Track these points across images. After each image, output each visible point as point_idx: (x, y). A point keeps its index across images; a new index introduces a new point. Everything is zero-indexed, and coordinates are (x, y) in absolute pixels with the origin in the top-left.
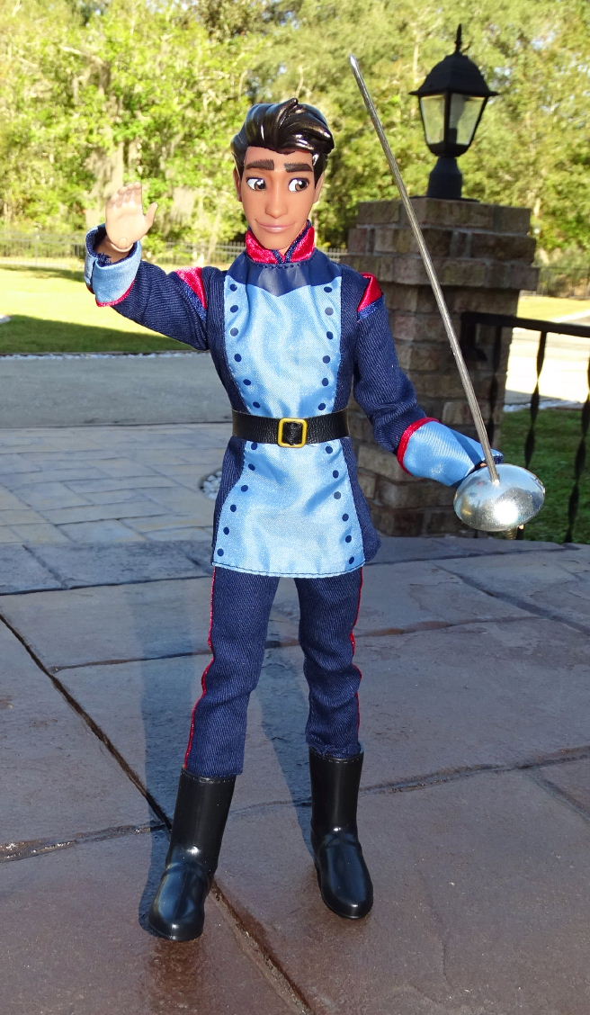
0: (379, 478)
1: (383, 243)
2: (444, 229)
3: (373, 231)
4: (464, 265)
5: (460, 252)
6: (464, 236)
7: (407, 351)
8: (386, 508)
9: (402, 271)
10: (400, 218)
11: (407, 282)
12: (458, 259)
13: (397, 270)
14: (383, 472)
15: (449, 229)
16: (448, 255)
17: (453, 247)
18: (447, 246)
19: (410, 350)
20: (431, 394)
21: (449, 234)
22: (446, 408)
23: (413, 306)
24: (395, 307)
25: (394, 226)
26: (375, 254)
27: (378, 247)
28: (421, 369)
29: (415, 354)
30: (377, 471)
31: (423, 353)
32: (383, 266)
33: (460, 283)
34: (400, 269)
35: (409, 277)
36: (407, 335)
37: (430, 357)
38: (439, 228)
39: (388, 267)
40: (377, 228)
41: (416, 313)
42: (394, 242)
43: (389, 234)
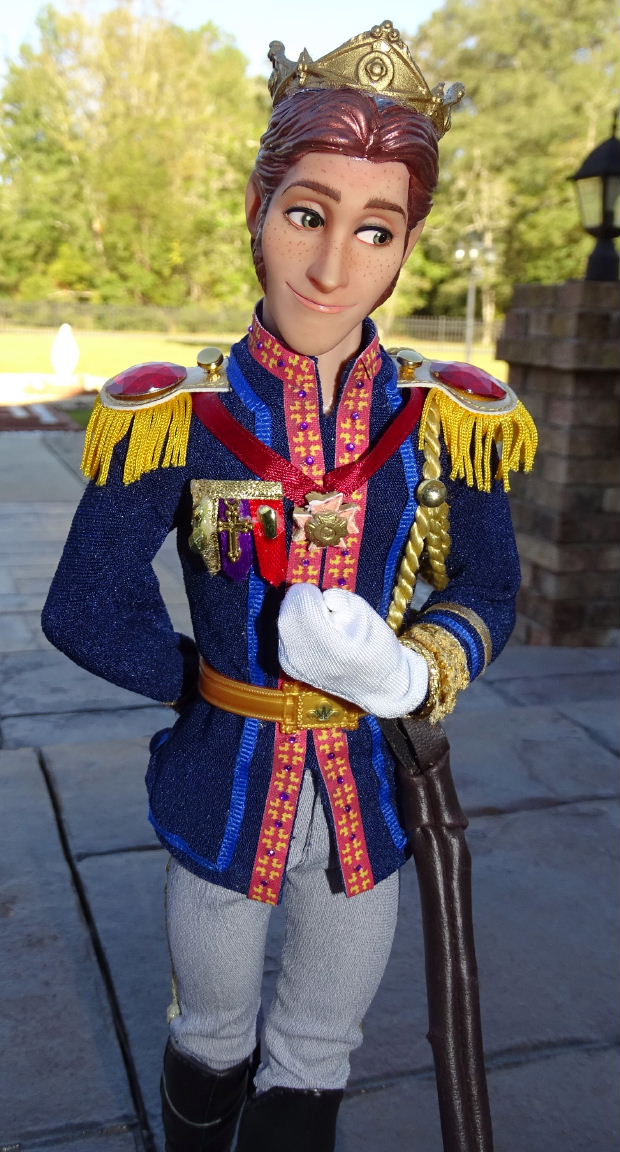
0: (536, 568)
1: (537, 327)
2: (602, 312)
3: (527, 314)
7: (563, 437)
8: (543, 599)
9: (556, 355)
11: (560, 366)
13: (552, 354)
14: (540, 562)
15: (607, 312)
16: (607, 338)
17: (611, 331)
18: (605, 330)
19: (566, 436)
20: (590, 481)
21: (608, 317)
22: (607, 494)
23: (569, 391)
24: (551, 391)
25: (549, 310)
26: (529, 338)
27: (533, 331)
28: (581, 454)
29: (572, 440)
30: (534, 560)
31: (582, 439)
32: (538, 350)
34: (555, 352)
35: (562, 361)
36: (563, 420)
37: (589, 443)
38: (597, 311)
39: (543, 350)
40: (531, 311)
41: (571, 397)
42: (549, 328)
43: (544, 317)
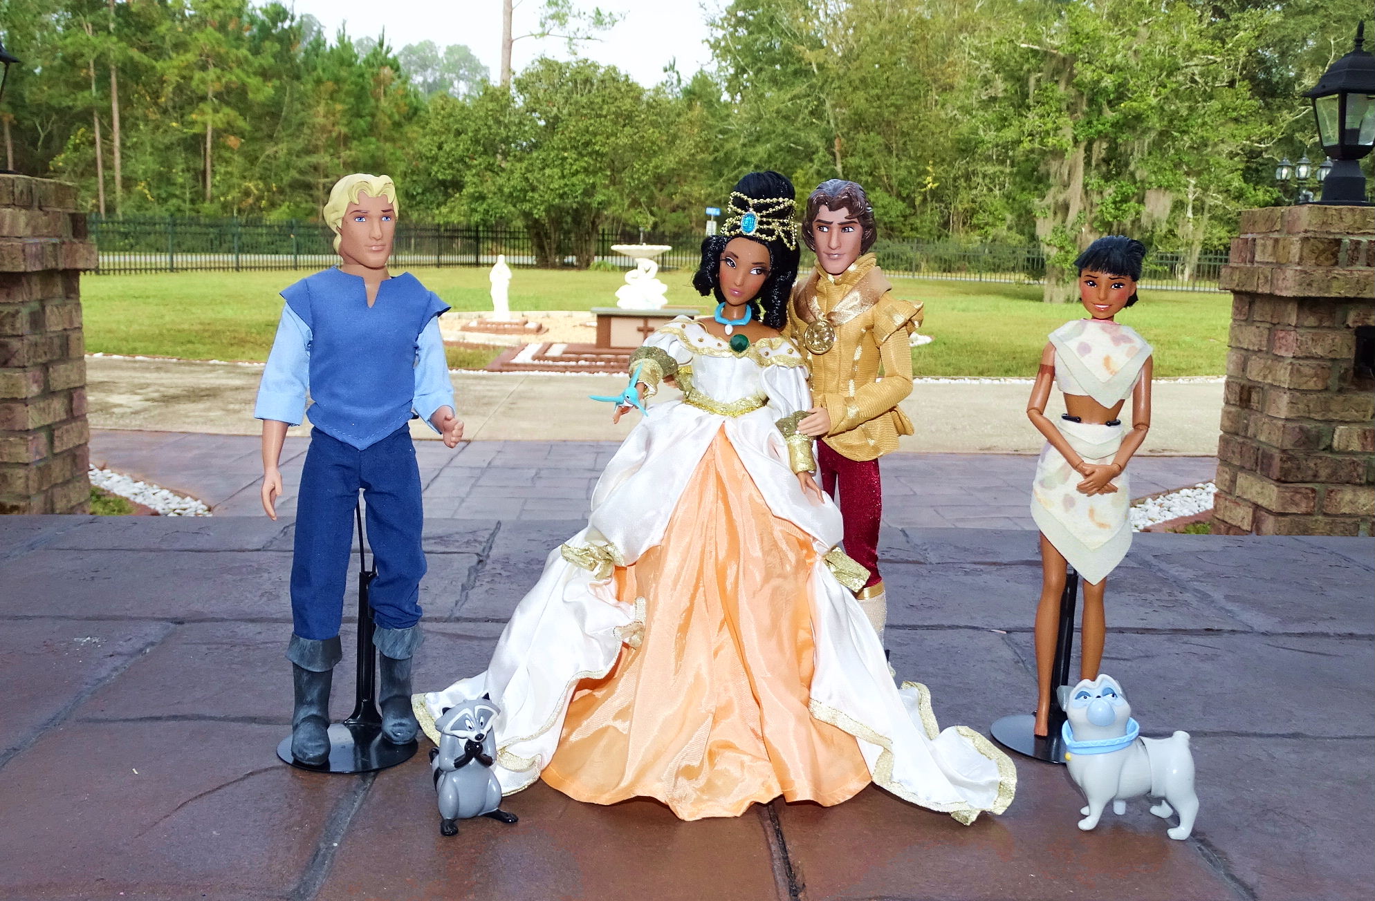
0: (1257, 507)
1: (1263, 252)
2: (1331, 237)
3: (1254, 240)
4: (1356, 274)
5: (1352, 261)
6: (1358, 243)
7: (1286, 369)
9: (1280, 282)
10: (1282, 226)
11: (1284, 294)
12: (1350, 268)
13: (1275, 282)
14: (1260, 502)
15: (1338, 237)
16: (1336, 263)
17: (1342, 256)
18: (1335, 255)
19: (1290, 367)
20: (1318, 417)
21: (1338, 242)
22: (1337, 432)
23: (1293, 320)
24: (1275, 321)
25: (1276, 235)
26: (1256, 265)
27: (1257, 258)
28: (1304, 387)
29: (1296, 372)
30: (1255, 500)
31: (1307, 371)
32: (1261, 276)
33: (1351, 295)
34: (1278, 280)
35: (1286, 288)
36: (1286, 350)
37: (1316, 375)
38: (1327, 236)
39: (1266, 277)
40: (1257, 236)
41: (1296, 327)
42: (1274, 253)
43: (1270, 243)
